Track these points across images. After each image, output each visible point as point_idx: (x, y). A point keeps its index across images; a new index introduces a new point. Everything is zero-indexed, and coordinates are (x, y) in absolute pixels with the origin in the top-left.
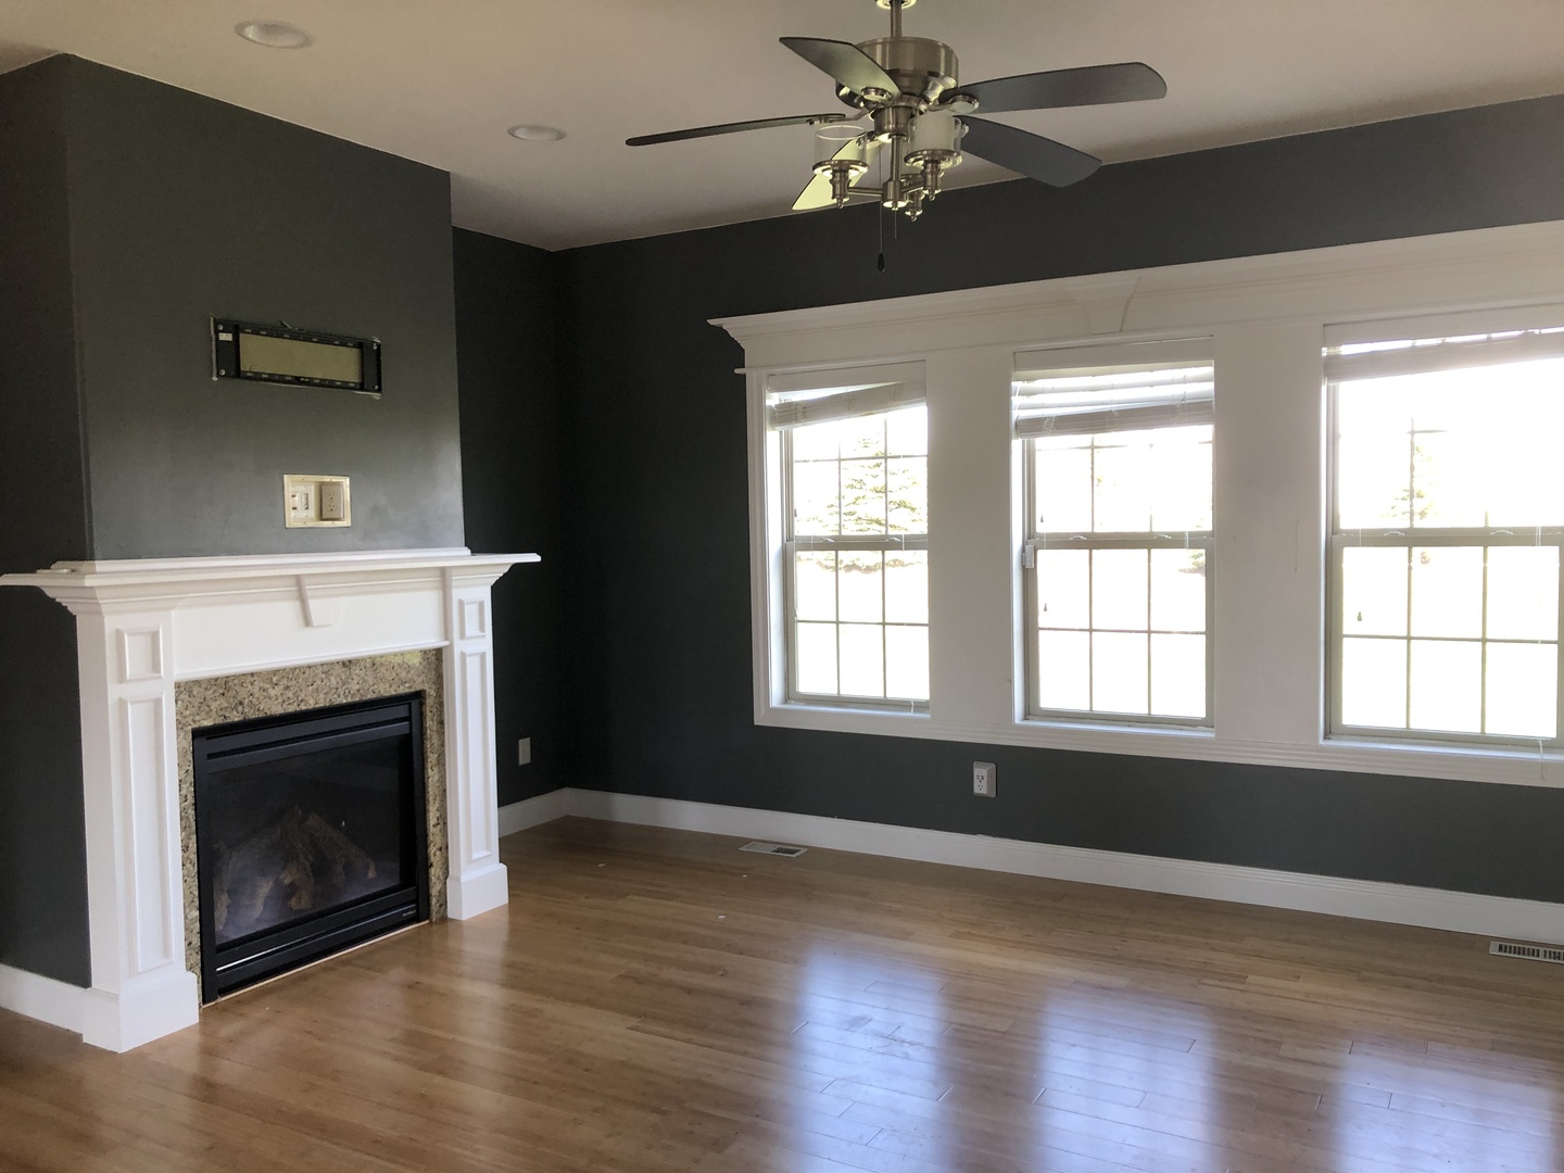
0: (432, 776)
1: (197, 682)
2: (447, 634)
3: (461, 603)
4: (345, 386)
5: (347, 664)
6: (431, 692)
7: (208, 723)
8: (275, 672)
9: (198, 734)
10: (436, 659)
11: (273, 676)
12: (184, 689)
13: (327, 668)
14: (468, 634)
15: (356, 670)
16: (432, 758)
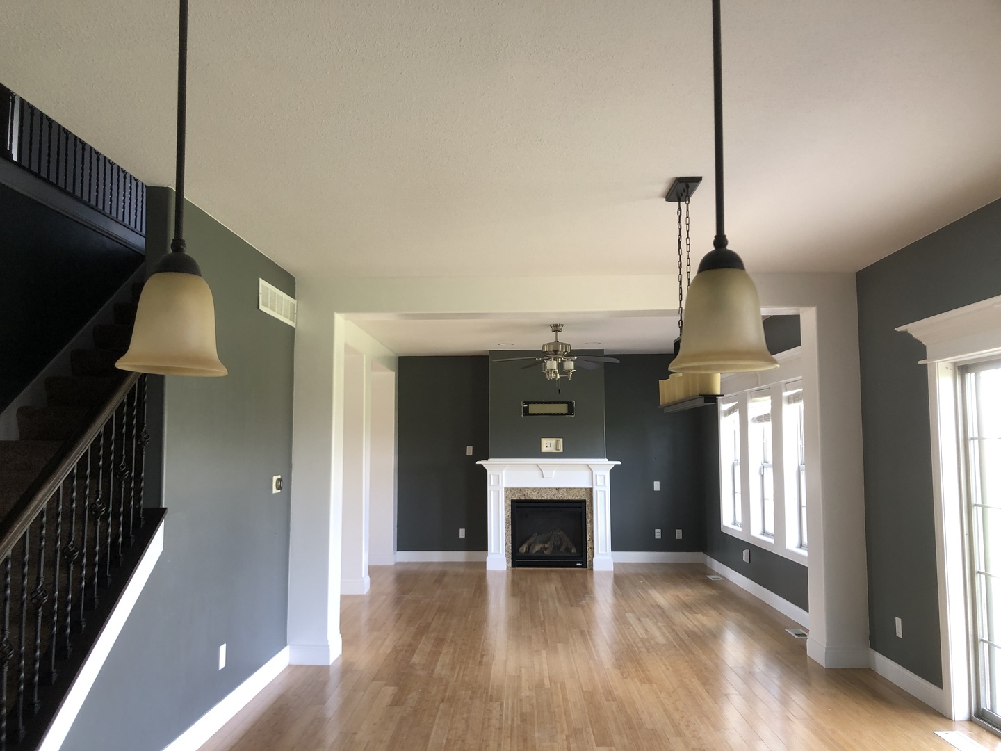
0: (588, 526)
1: (513, 489)
2: (592, 485)
3: (596, 475)
4: (562, 414)
5: (558, 489)
6: (588, 501)
7: (515, 499)
8: (535, 488)
9: (512, 501)
10: (590, 491)
11: (534, 490)
12: (507, 490)
13: (551, 489)
14: (598, 484)
15: (560, 491)
16: (588, 520)
